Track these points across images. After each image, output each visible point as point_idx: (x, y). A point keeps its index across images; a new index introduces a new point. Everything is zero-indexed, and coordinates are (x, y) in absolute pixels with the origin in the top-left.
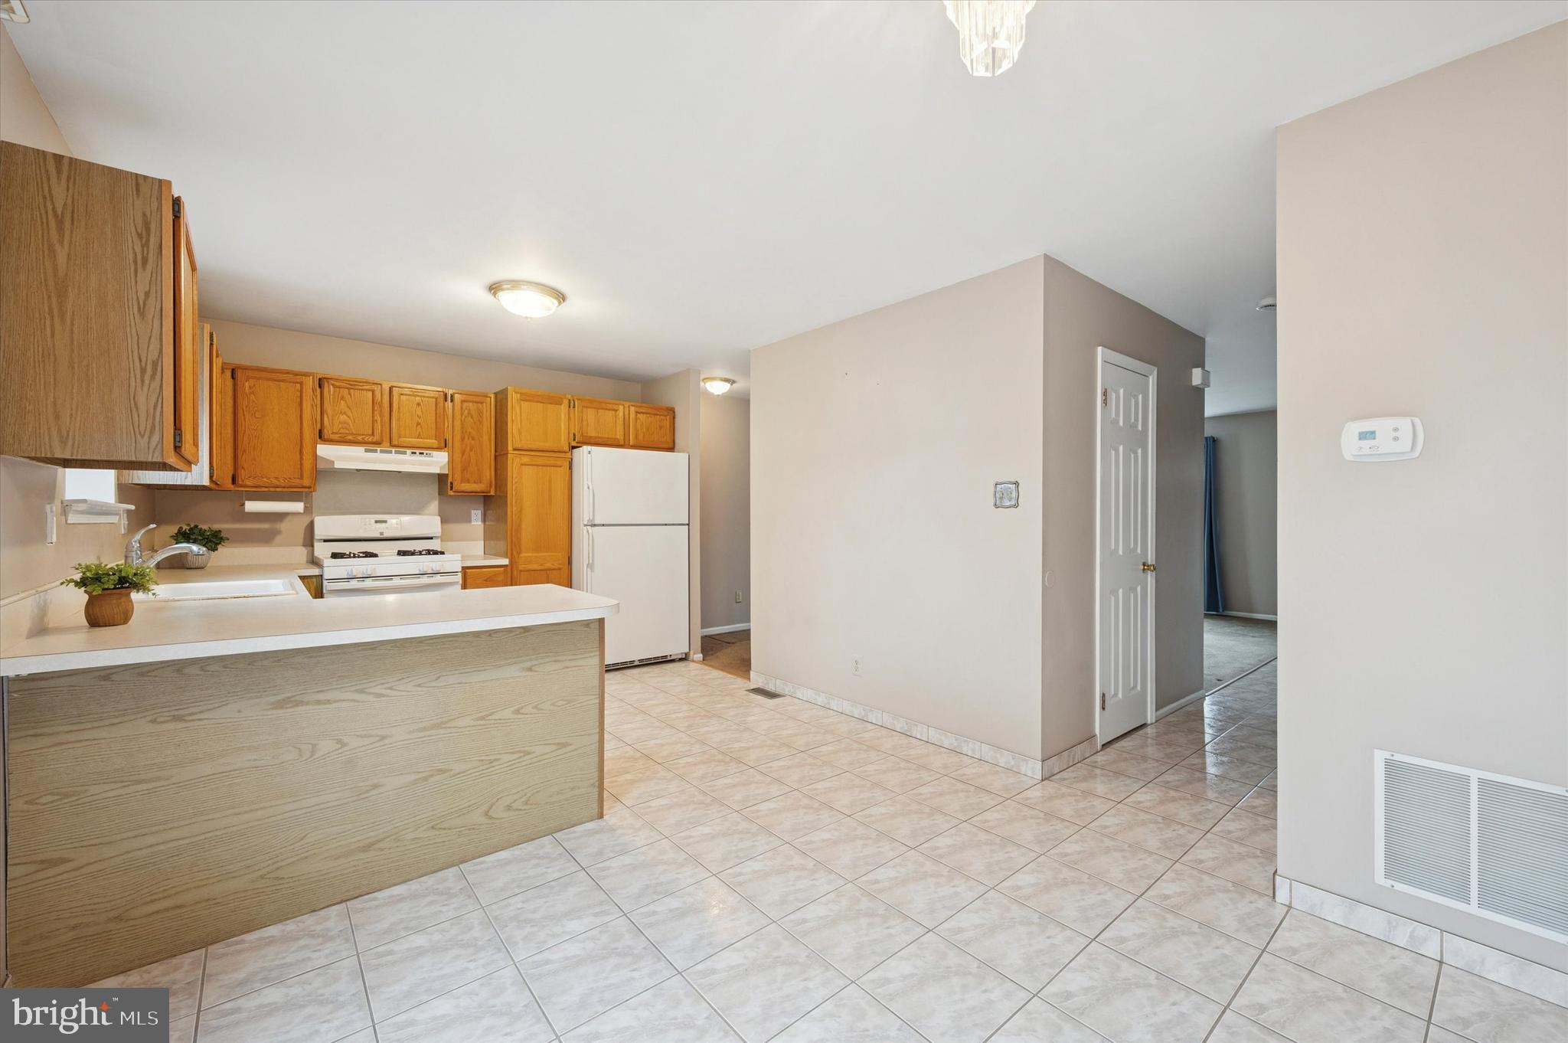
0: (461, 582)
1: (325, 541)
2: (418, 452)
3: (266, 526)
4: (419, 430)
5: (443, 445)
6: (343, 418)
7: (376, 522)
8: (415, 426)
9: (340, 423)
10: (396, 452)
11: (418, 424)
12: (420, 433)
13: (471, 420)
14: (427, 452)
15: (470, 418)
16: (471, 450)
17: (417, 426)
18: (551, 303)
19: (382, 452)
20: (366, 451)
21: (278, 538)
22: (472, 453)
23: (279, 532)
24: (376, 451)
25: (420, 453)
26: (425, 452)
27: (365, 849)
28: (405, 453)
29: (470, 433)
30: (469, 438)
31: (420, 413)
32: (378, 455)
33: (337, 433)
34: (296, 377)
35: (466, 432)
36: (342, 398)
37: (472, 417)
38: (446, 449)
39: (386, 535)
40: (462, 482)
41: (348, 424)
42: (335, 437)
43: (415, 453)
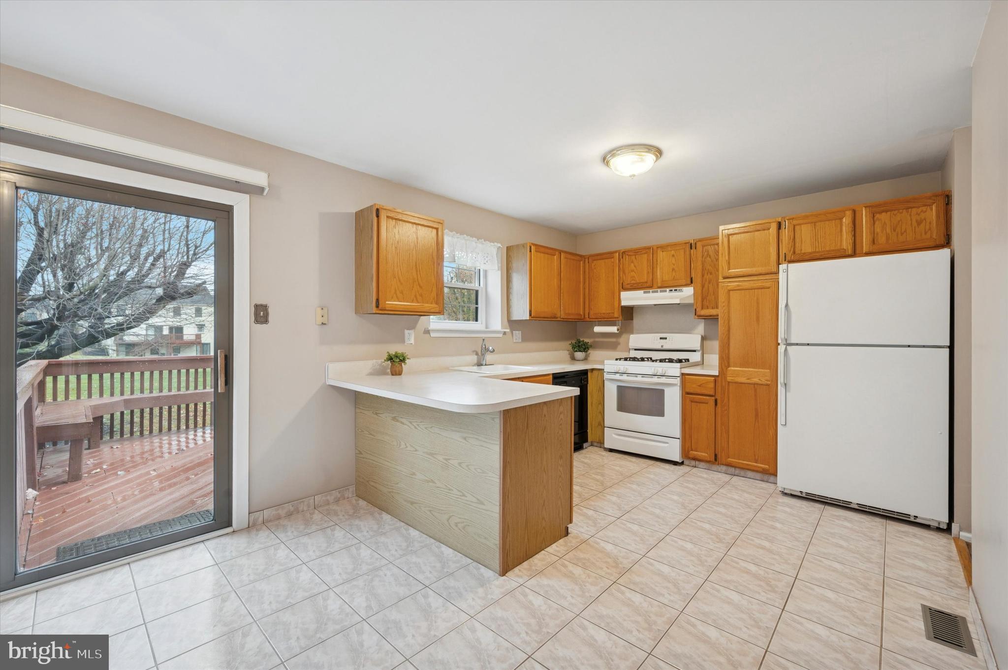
0: (679, 385)
1: (635, 350)
2: (673, 289)
3: (613, 340)
4: (674, 274)
5: (689, 282)
6: (633, 274)
7: (661, 338)
8: (671, 270)
9: (631, 277)
10: (661, 292)
11: (673, 269)
12: (674, 276)
13: (710, 259)
14: (679, 288)
15: (708, 258)
16: (709, 283)
17: (673, 271)
18: (650, 158)
19: (653, 292)
20: (645, 293)
21: (619, 347)
22: (710, 285)
23: (619, 344)
24: (649, 292)
25: (675, 290)
26: (678, 289)
27: (412, 503)
28: (666, 291)
29: (708, 269)
30: (707, 274)
31: (674, 262)
32: (651, 295)
33: (629, 284)
34: (610, 255)
35: (706, 269)
36: (632, 262)
37: (710, 257)
38: (692, 285)
39: (665, 347)
40: (702, 308)
41: (634, 277)
42: (629, 286)
43: (672, 290)
